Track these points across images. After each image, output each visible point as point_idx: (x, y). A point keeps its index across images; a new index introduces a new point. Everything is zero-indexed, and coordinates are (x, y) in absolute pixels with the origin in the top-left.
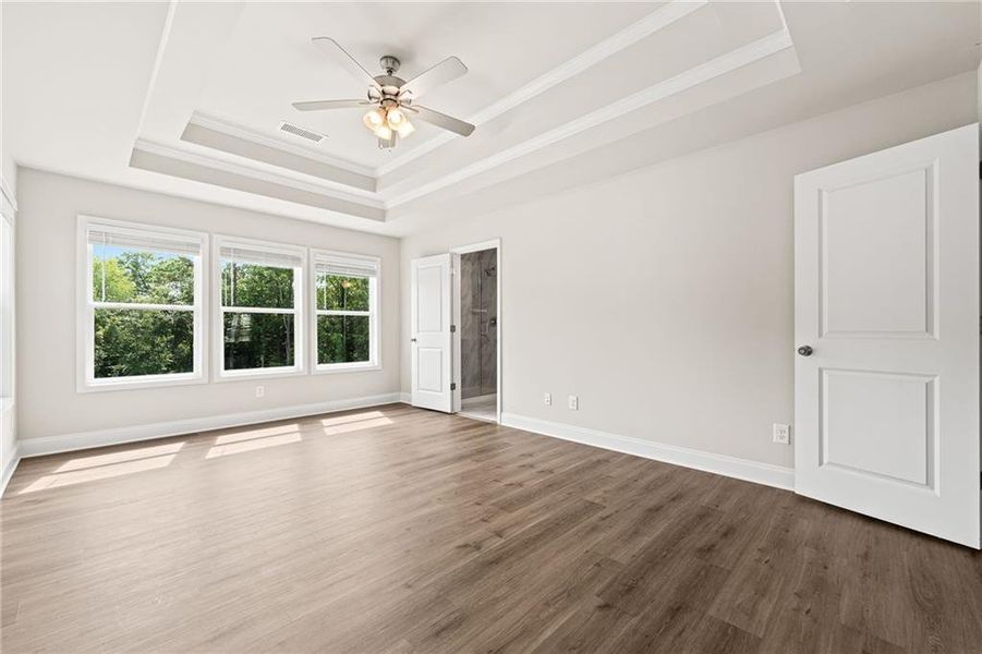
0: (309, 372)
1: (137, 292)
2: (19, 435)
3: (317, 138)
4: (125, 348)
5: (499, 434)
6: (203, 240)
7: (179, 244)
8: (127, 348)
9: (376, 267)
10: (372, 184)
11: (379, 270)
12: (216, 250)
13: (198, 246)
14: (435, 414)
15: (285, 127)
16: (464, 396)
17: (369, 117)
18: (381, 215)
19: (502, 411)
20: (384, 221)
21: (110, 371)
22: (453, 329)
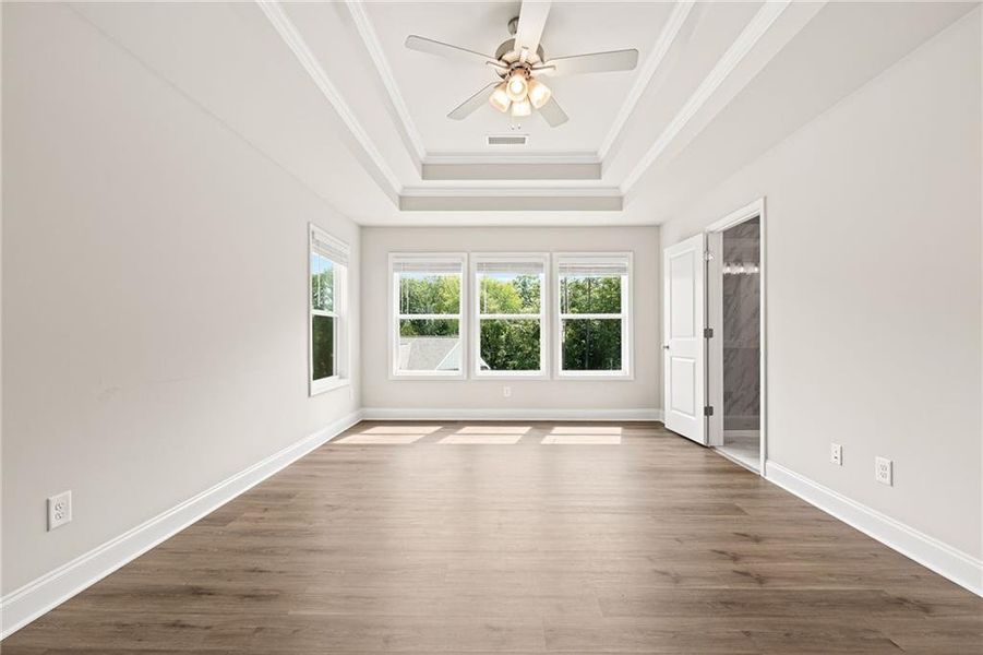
0: (552, 377)
1: (524, 305)
2: (362, 403)
3: (522, 141)
4: (517, 348)
5: (763, 491)
6: (463, 260)
7: (446, 265)
8: (518, 349)
9: (628, 263)
10: (596, 170)
11: (631, 268)
12: (473, 267)
13: (460, 265)
14: (686, 443)
15: (492, 141)
16: (727, 426)
17: (495, 100)
18: (618, 203)
19: (766, 458)
20: (621, 209)
21: (507, 365)
22: (708, 333)
